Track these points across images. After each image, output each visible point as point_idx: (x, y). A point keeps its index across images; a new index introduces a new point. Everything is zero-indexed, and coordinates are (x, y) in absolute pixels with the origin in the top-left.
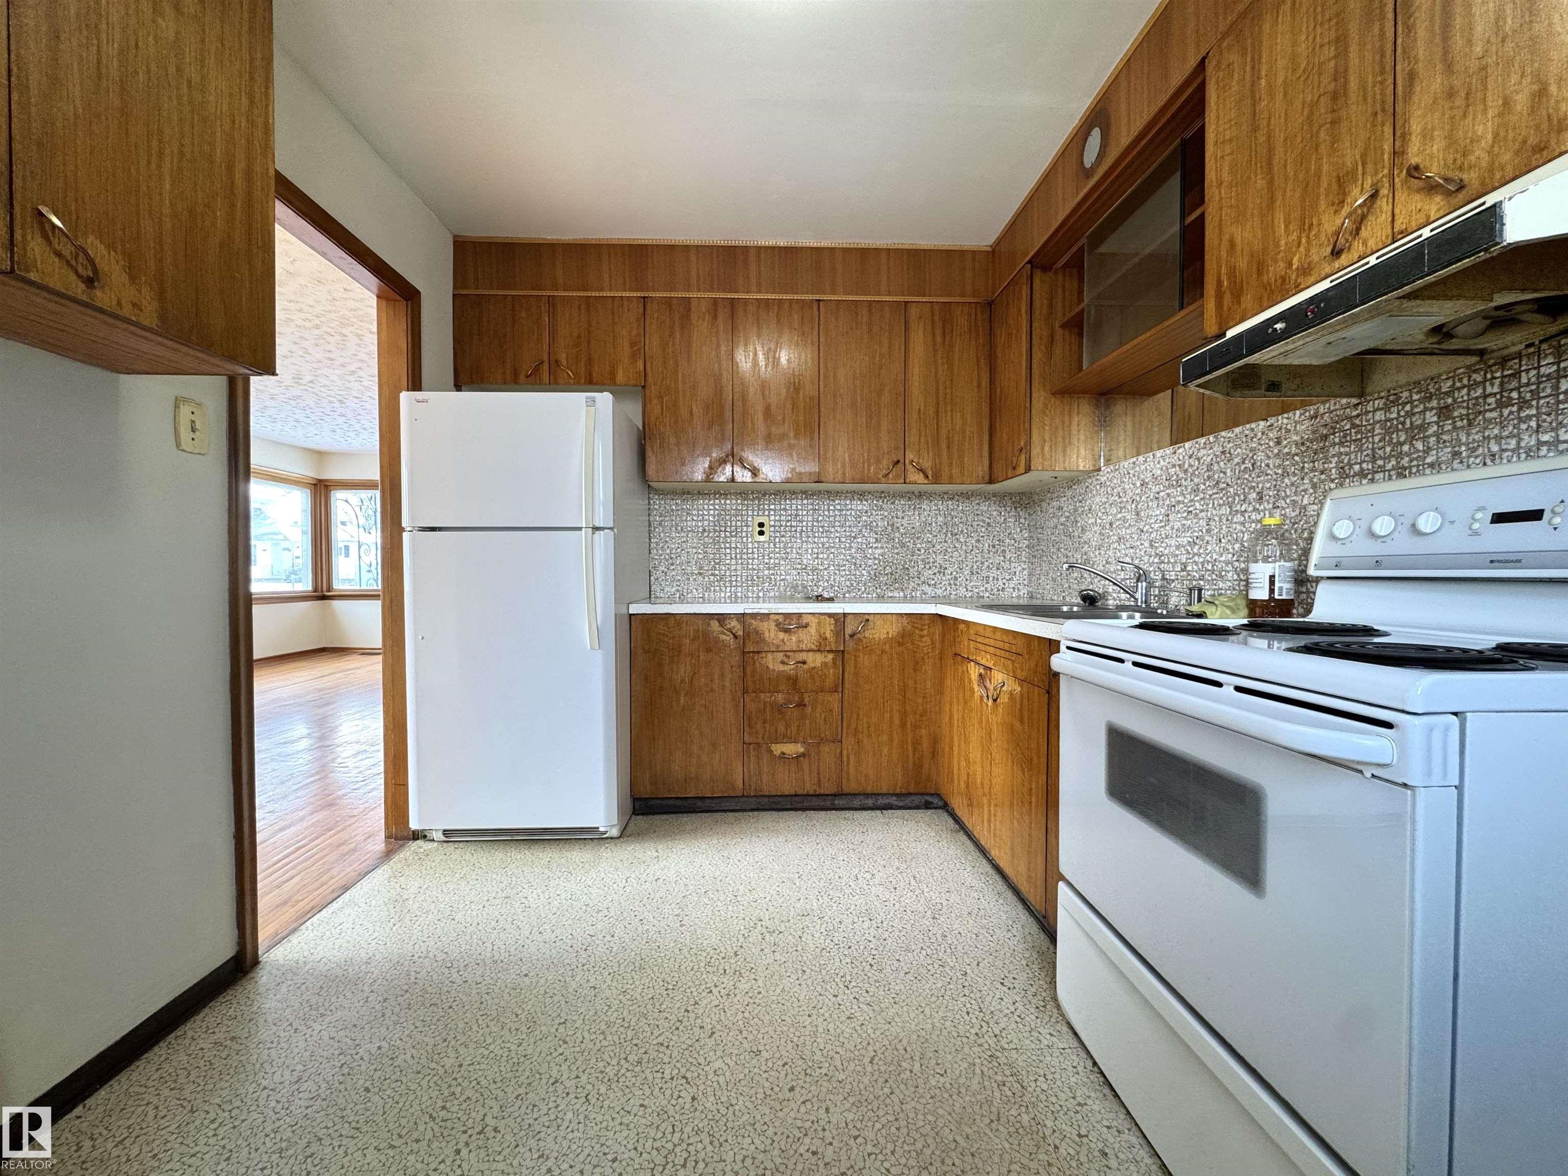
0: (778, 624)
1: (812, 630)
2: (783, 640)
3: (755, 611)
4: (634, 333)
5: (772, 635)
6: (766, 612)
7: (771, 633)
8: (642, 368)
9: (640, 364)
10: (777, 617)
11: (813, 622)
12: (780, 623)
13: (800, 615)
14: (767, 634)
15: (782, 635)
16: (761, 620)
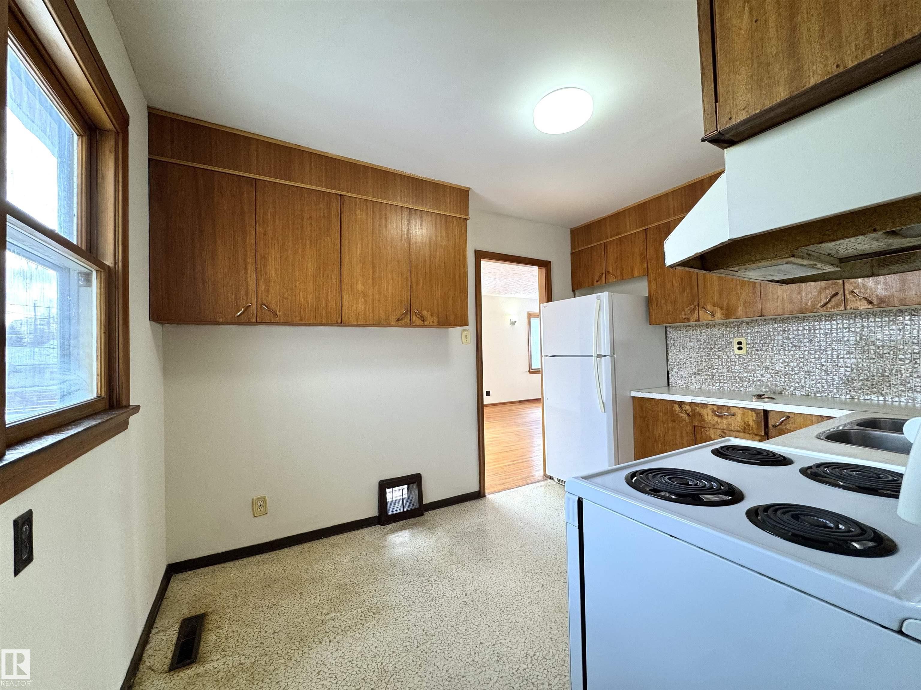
0: (713, 412)
1: (739, 418)
2: (717, 422)
3: (698, 402)
4: (642, 248)
5: (710, 418)
6: (706, 403)
7: (709, 416)
8: (646, 266)
9: (645, 265)
10: (713, 407)
11: (739, 413)
12: (715, 411)
13: (729, 407)
14: (706, 416)
15: (716, 418)
16: (702, 407)
